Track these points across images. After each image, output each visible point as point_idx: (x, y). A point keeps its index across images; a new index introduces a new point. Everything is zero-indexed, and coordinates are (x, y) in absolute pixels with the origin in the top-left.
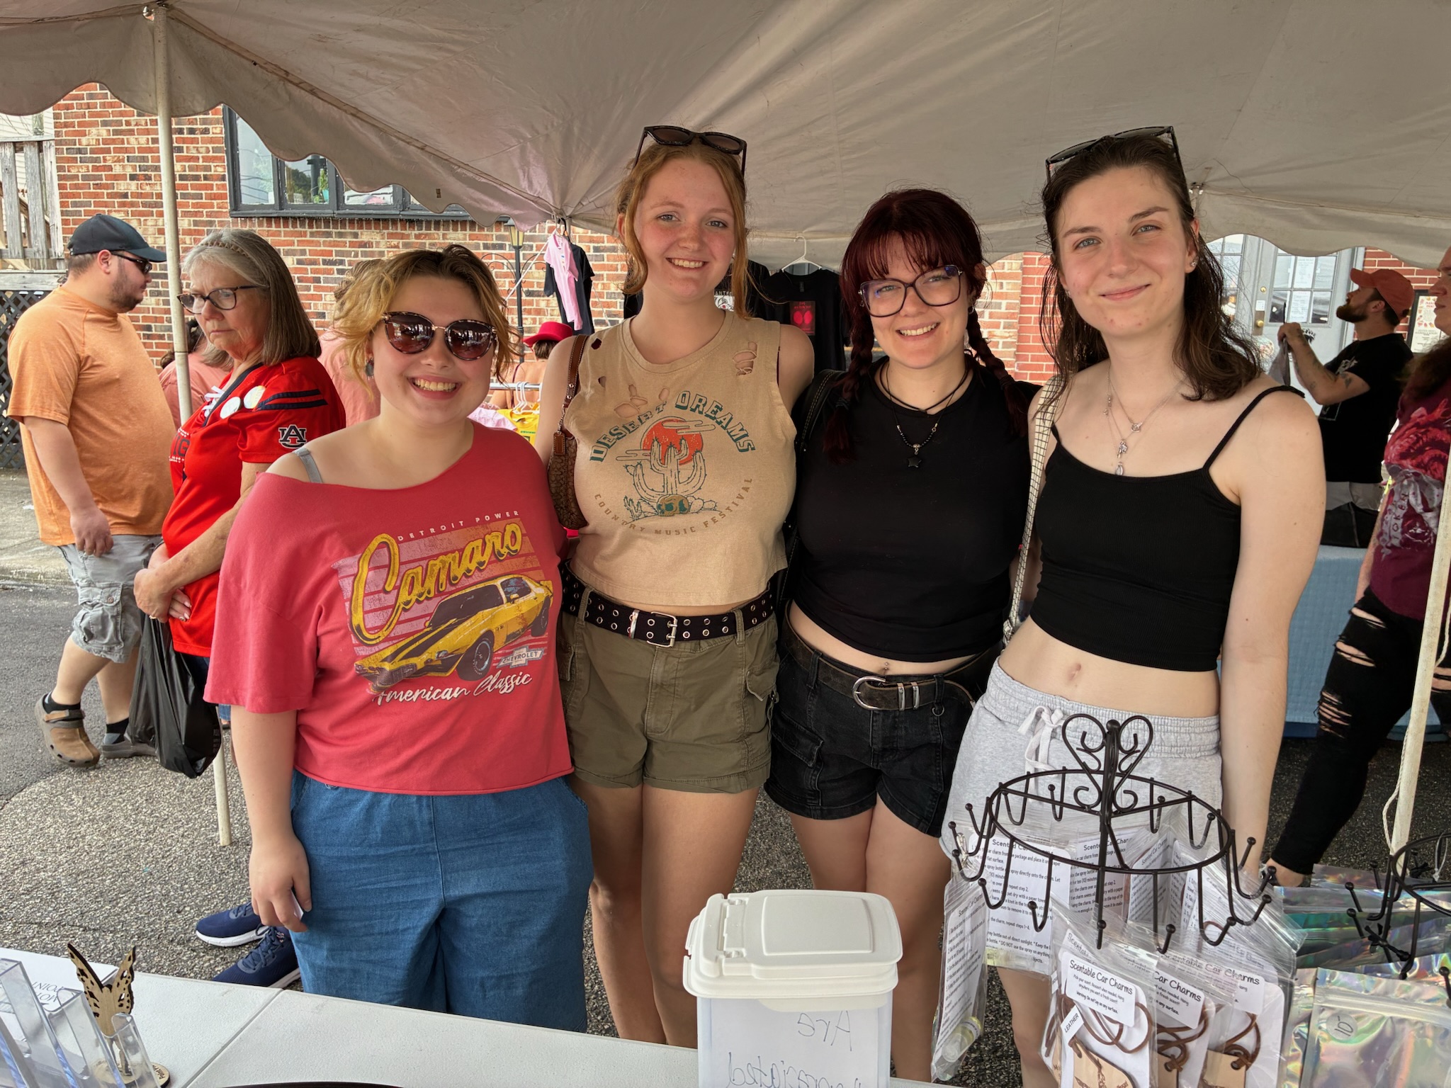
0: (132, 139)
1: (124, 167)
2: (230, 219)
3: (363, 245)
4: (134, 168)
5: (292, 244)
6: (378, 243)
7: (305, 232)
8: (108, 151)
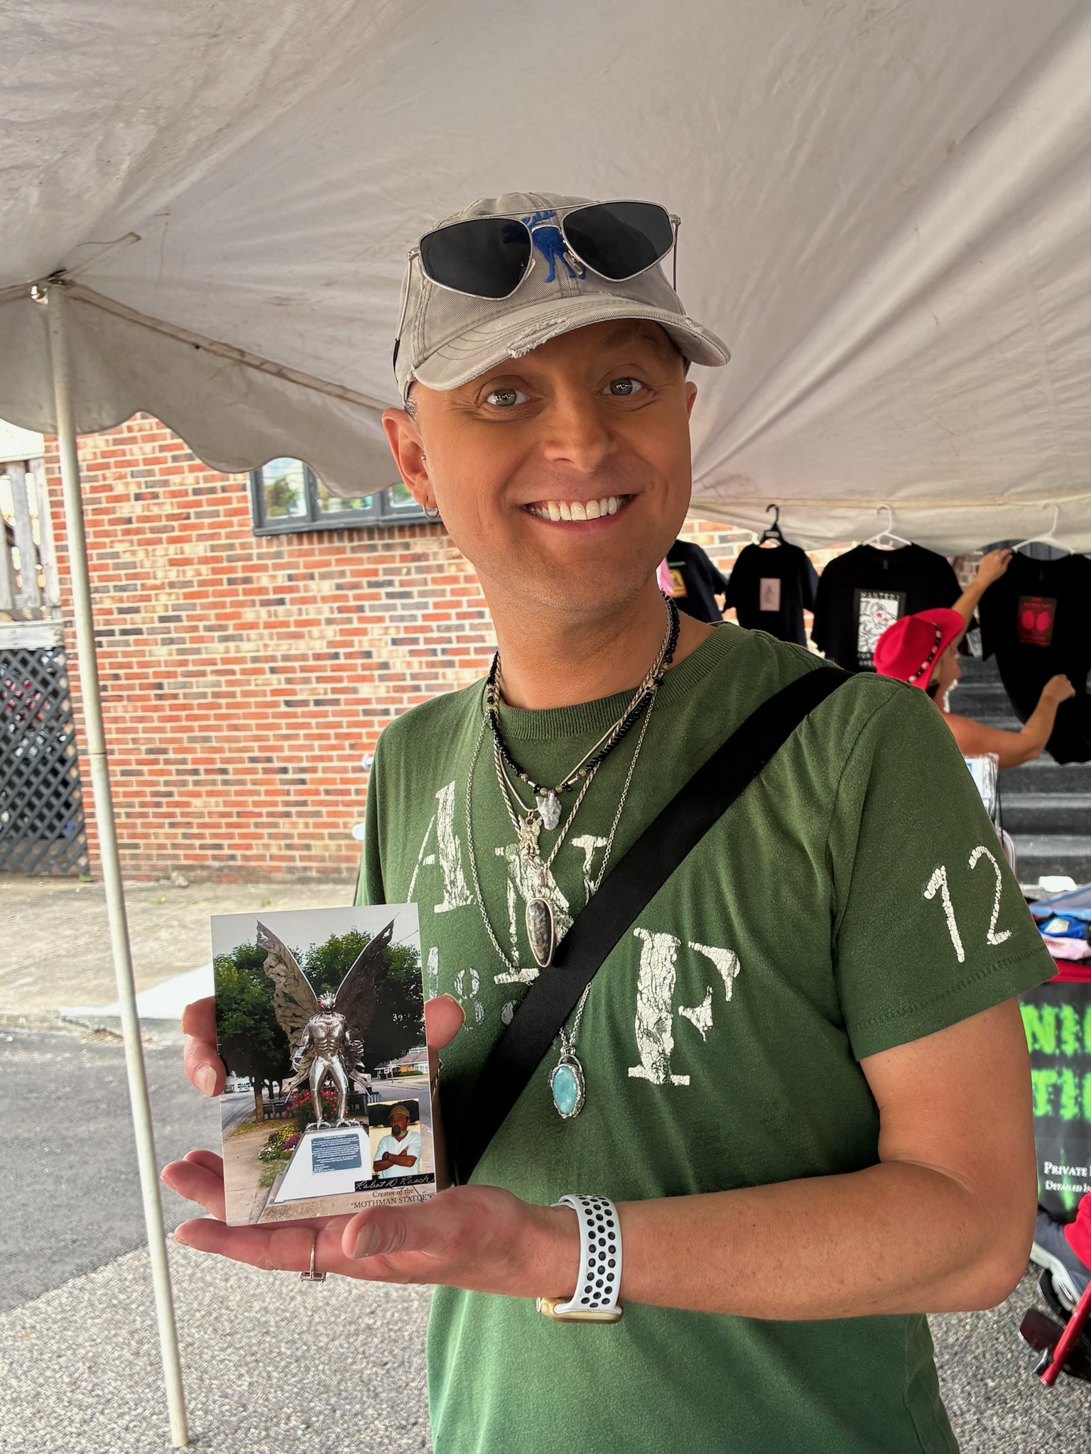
0: (135, 448)
1: (127, 485)
2: (253, 540)
3: (417, 558)
4: (139, 484)
5: (328, 564)
6: (435, 554)
7: (344, 548)
8: (106, 466)
